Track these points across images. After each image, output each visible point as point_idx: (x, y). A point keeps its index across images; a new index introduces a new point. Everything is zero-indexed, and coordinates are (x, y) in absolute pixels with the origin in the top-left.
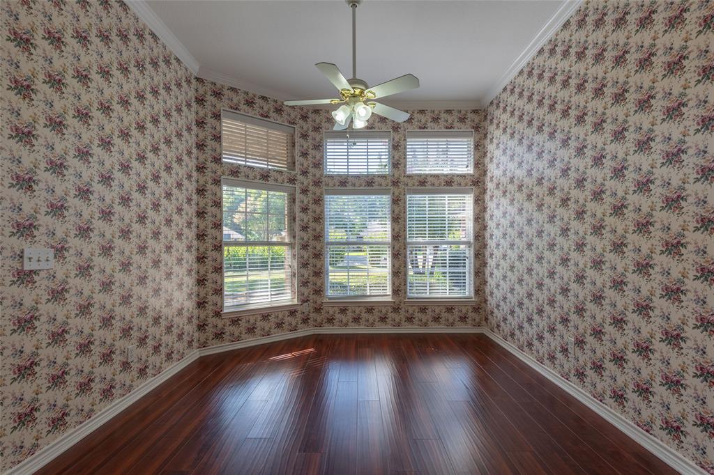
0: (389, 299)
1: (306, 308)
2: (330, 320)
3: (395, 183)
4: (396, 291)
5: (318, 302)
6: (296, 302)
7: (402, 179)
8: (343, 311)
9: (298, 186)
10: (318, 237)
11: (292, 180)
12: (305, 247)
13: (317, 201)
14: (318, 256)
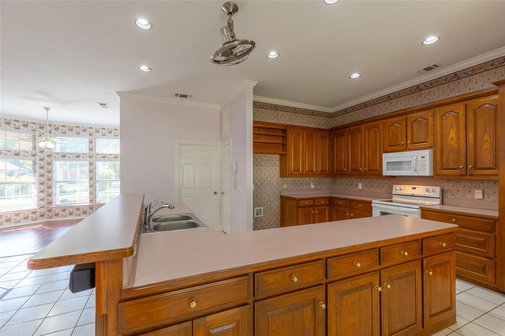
0: (88, 204)
1: (42, 210)
2: (57, 215)
3: (91, 157)
4: (91, 201)
5: (50, 208)
6: (36, 208)
7: (94, 155)
8: (64, 210)
9: (37, 158)
10: (49, 179)
11: (34, 155)
12: (42, 184)
13: (50, 164)
14: (50, 187)
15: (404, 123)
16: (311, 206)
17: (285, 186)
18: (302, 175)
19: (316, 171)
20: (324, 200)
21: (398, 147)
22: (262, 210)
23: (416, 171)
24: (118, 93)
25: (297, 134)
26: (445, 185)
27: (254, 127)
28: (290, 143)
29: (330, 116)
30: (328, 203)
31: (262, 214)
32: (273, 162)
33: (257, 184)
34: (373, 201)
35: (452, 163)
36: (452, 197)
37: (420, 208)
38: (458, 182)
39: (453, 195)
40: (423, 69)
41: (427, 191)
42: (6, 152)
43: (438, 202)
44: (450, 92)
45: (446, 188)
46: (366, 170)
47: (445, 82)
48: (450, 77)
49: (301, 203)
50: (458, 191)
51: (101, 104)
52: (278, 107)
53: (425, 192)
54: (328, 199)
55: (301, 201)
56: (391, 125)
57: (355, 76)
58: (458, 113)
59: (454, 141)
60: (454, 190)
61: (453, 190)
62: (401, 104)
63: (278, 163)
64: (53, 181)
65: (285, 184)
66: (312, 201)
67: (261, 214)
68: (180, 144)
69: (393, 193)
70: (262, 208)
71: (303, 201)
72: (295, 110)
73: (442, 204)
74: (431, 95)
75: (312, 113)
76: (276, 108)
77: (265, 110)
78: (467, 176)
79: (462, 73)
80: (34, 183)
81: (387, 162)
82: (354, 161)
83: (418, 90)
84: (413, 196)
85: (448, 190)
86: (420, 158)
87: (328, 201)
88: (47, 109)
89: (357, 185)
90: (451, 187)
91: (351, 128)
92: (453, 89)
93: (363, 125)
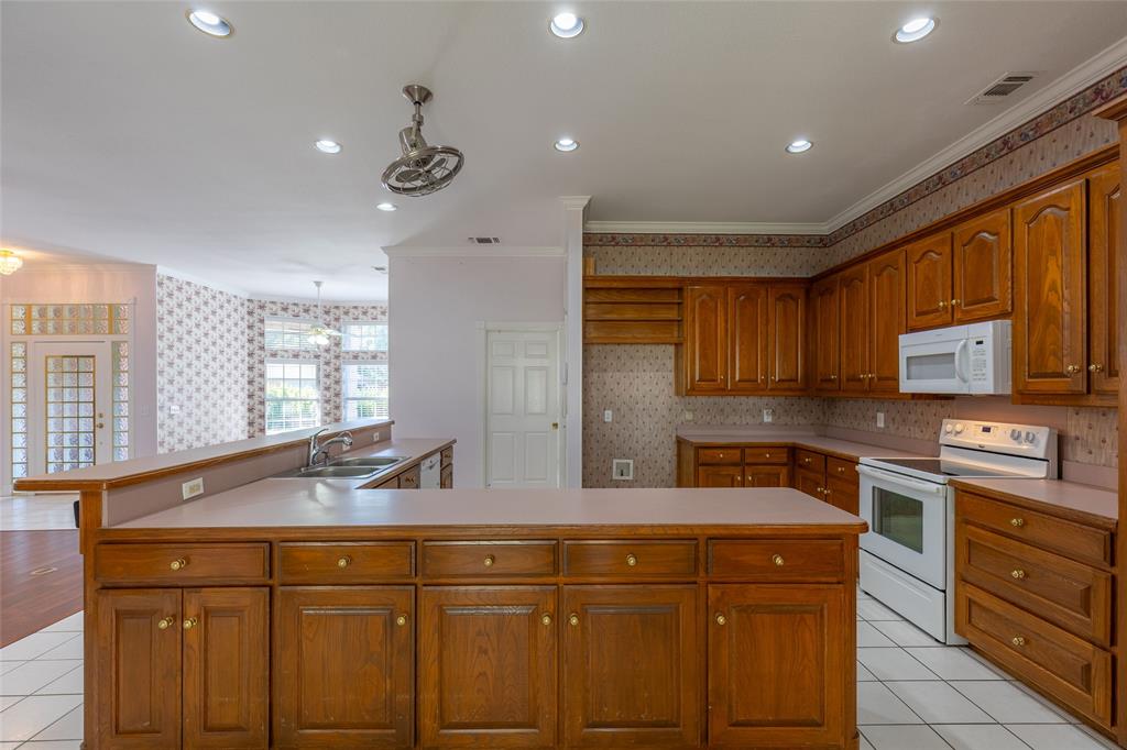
9: (322, 360)
10: (337, 395)
11: (317, 357)
12: (328, 401)
13: (337, 370)
14: (337, 407)
15: (947, 249)
16: (735, 464)
17: (689, 416)
18: (724, 390)
19: (765, 382)
20: (772, 450)
21: (932, 316)
22: (631, 466)
23: (965, 381)
24: (385, 249)
25: (710, 296)
26: (1069, 423)
27: (586, 290)
28: (690, 319)
29: (824, 242)
30: (785, 460)
31: (631, 473)
32: (658, 361)
33: (618, 409)
34: (862, 460)
35: (1052, 358)
36: (1089, 458)
37: (951, 483)
38: (1104, 415)
39: (1090, 453)
40: (988, 93)
41: (1016, 437)
42: (283, 353)
43: (1039, 471)
44: (1084, 143)
45: (1072, 432)
46: (872, 379)
47: (1072, 116)
48: (1084, 99)
49: (706, 455)
50: (1104, 441)
51: (377, 269)
52: (672, 239)
53: (1010, 439)
54: (786, 450)
55: (707, 451)
56: (921, 258)
57: (800, 145)
58: (1068, 209)
59: (1057, 292)
60: (1093, 438)
61: (1090, 438)
62: (967, 194)
63: (671, 364)
64: (342, 397)
65: (689, 410)
66: (738, 452)
67: (628, 475)
68: (487, 331)
69: (941, 442)
70: (631, 462)
71: (715, 451)
72: (717, 241)
73: (1060, 477)
74: (1035, 159)
75: (769, 241)
76: (666, 241)
77: (639, 250)
78: (1092, 397)
79: (1114, 83)
80: (318, 400)
81: (908, 358)
82: (851, 356)
83: (1004, 152)
84: (981, 450)
85: (1077, 438)
86: (972, 346)
87: (785, 455)
88: (318, 284)
89: (874, 418)
90: (1086, 429)
91: (848, 272)
92: (1092, 135)
93: (868, 263)
